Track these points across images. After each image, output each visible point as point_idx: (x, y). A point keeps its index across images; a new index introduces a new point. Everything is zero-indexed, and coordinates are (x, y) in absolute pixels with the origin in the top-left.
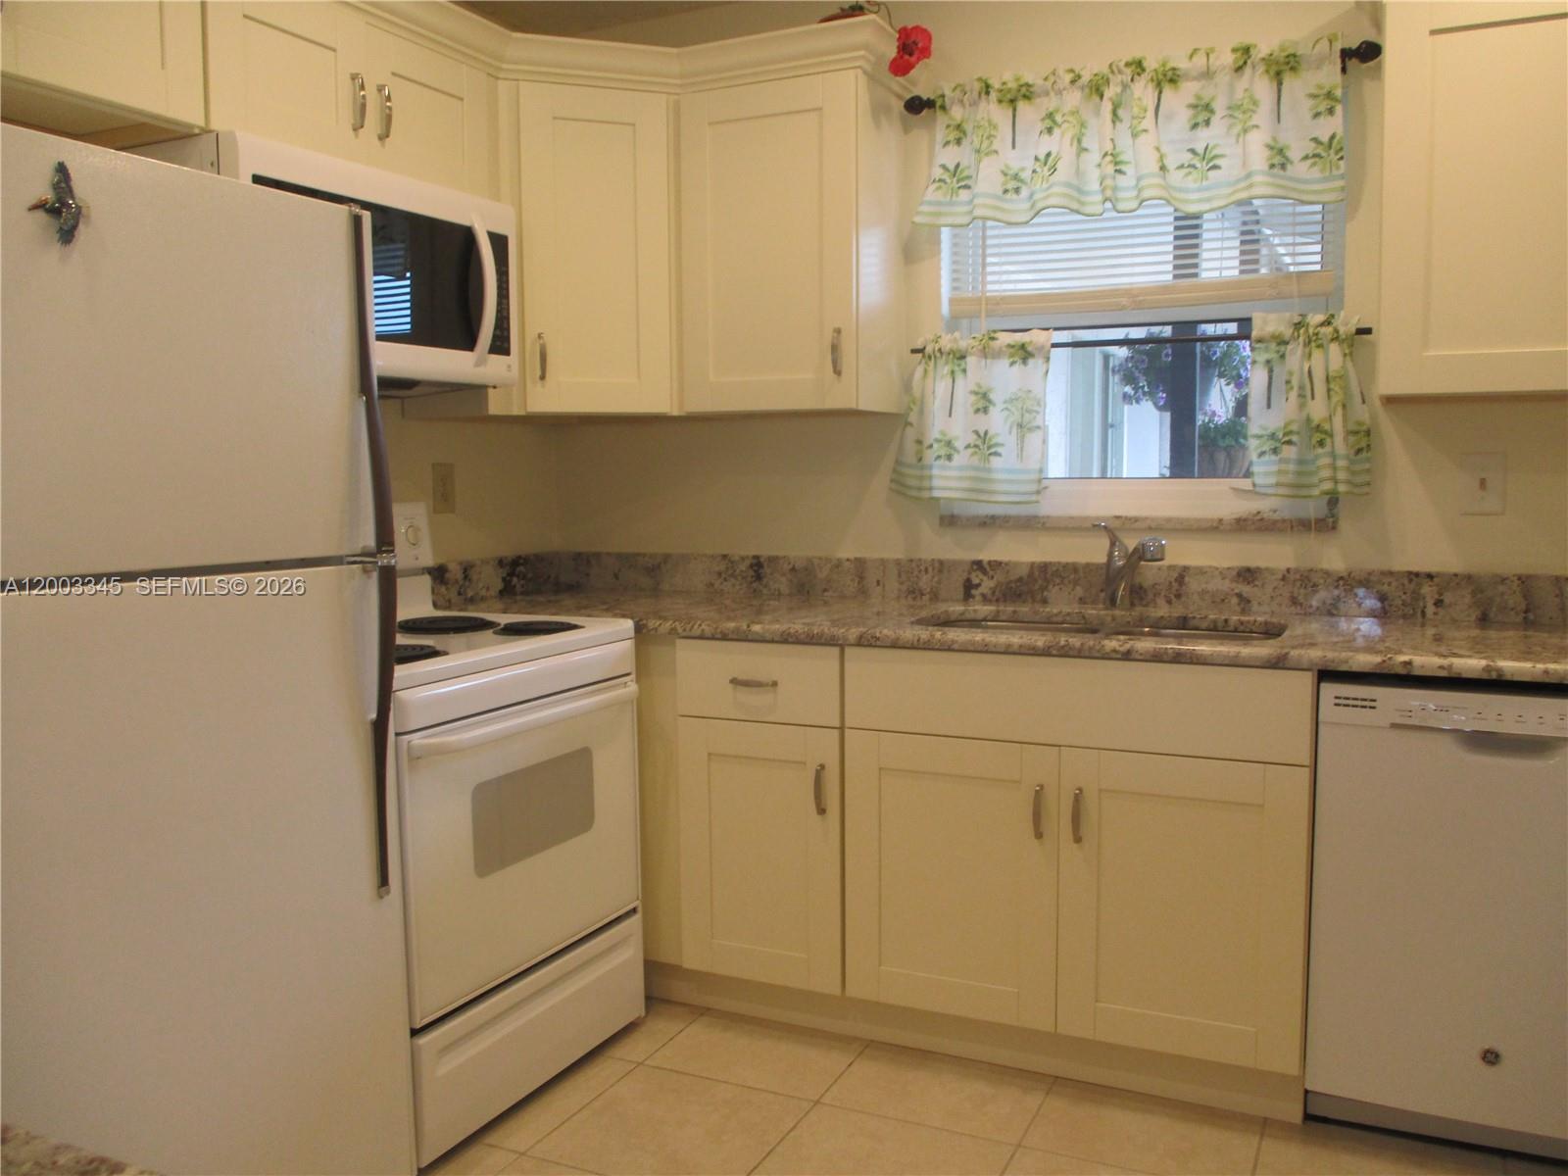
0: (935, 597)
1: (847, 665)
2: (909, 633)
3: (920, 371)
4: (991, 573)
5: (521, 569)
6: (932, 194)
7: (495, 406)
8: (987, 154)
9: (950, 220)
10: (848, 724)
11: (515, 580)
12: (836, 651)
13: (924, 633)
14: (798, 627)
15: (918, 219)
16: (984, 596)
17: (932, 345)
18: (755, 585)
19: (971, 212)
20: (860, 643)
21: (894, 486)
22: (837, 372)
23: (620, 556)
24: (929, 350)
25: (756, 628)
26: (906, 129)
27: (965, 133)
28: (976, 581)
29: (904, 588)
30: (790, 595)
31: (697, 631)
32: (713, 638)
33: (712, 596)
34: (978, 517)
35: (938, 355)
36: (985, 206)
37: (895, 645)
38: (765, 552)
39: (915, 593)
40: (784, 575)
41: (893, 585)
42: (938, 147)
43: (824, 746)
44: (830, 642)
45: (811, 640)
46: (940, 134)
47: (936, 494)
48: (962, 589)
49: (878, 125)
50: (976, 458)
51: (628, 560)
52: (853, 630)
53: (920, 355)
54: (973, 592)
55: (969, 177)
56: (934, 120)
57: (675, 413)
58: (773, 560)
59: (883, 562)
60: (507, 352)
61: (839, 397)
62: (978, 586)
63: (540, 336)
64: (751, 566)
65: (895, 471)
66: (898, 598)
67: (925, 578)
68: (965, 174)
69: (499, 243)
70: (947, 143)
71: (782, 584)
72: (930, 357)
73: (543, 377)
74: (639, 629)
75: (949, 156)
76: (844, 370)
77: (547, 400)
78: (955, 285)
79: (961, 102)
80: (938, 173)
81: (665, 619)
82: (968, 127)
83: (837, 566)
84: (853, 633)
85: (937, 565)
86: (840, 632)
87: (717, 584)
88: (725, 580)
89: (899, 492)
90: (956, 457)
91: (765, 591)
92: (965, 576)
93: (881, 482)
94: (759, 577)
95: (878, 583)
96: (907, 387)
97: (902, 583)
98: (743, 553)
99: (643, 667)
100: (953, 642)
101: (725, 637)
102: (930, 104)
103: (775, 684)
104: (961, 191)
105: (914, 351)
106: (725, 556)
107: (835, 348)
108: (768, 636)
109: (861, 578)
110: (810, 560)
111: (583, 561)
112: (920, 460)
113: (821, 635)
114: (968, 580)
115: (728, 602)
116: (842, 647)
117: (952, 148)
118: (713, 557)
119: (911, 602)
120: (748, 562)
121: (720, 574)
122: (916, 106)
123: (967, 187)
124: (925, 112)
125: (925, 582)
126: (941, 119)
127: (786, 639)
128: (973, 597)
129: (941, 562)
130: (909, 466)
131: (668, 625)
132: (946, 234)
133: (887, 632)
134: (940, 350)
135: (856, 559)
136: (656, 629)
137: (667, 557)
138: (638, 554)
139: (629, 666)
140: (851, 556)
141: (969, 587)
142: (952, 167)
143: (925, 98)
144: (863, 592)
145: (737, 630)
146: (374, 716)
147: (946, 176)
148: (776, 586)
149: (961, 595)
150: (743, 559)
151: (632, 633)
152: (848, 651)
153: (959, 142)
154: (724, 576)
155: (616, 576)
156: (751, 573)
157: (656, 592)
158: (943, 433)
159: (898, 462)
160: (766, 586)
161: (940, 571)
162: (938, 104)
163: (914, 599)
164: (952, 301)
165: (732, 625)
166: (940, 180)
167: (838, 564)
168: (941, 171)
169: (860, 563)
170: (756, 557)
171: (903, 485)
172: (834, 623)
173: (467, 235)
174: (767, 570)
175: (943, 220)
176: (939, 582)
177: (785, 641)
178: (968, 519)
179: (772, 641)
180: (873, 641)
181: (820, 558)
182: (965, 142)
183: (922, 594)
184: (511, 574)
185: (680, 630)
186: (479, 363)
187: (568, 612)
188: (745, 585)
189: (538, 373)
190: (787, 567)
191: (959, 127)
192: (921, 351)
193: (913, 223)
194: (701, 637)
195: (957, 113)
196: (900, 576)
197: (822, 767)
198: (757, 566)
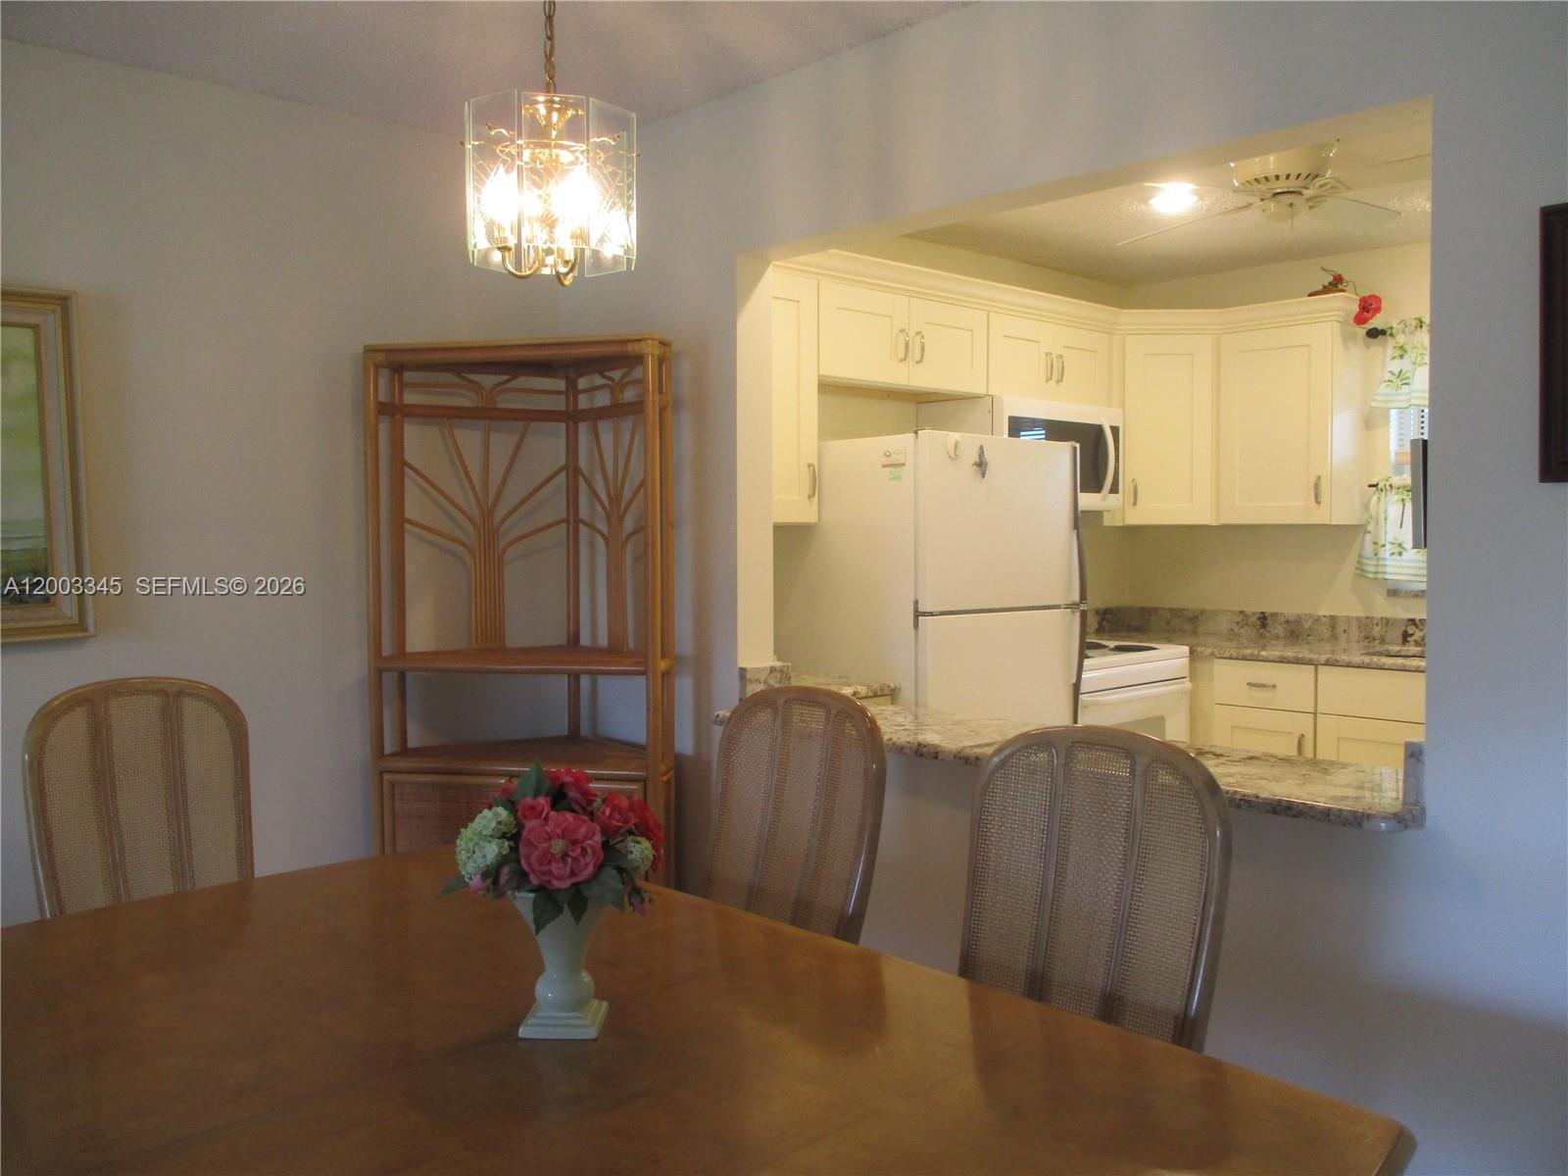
0: (1383, 641)
1: (1319, 676)
2: (1357, 659)
3: (1374, 499)
4: (1421, 627)
5: (1108, 616)
6: (1383, 388)
7: (1107, 521)
8: (1420, 365)
9: (1395, 405)
10: (1320, 710)
11: (1105, 622)
12: (1313, 667)
13: (1367, 659)
14: (1290, 653)
15: (1374, 404)
16: (1416, 641)
17: (1384, 482)
18: (1261, 631)
19: (1409, 400)
20: (1327, 664)
21: (1358, 572)
22: (1318, 502)
23: (1171, 610)
24: (1380, 486)
25: (1264, 653)
26: (1368, 347)
27: (1406, 351)
28: (1410, 632)
29: (1362, 635)
30: (1285, 638)
31: (1227, 654)
32: (1237, 659)
33: (1232, 635)
34: (1412, 591)
35: (1389, 488)
36: (1418, 398)
37: (1348, 665)
38: (1268, 610)
39: (1369, 638)
40: (1280, 624)
41: (1355, 633)
42: (1388, 359)
43: (1305, 724)
44: (1309, 662)
45: (1297, 661)
46: (1390, 352)
47: (1388, 577)
48: (1401, 637)
49: (1346, 347)
50: (1419, 554)
51: (1177, 613)
52: (1323, 656)
53: (1375, 489)
54: (1409, 639)
55: (1408, 378)
56: (1386, 342)
57: (1214, 524)
58: (1274, 615)
59: (1348, 619)
60: (1117, 492)
61: (1319, 517)
62: (1412, 635)
63: (1133, 480)
64: (1259, 619)
65: (1359, 562)
66: (1358, 642)
67: (1377, 629)
68: (1407, 375)
69: (1115, 430)
70: (1394, 358)
71: (1280, 630)
72: (1382, 490)
73: (1135, 504)
74: (1192, 652)
75: (1395, 366)
76: (1322, 501)
77: (1135, 518)
78: (1401, 443)
79: (1404, 332)
80: (1388, 376)
81: (1208, 647)
82: (1407, 347)
83: (1317, 620)
84: (1323, 658)
85: (1384, 621)
86: (1314, 656)
87: (1236, 630)
88: (1242, 627)
89: (1361, 576)
90: (1405, 553)
91: (1268, 635)
92: (1404, 628)
93: (1349, 568)
94: (1264, 626)
95: (1345, 631)
96: (1366, 507)
97: (1361, 632)
98: (1255, 610)
99: (1193, 674)
100: (1385, 664)
101: (1244, 658)
102: (1383, 332)
103: (1274, 686)
104: (1403, 387)
105: (1370, 486)
106: (1241, 612)
107: (1317, 487)
108: (1271, 658)
109: (1333, 628)
110: (1299, 616)
111: (1146, 612)
112: (1376, 554)
113: (1302, 659)
114: (1406, 631)
115: (1244, 641)
116: (1316, 666)
117: (1398, 361)
118: (1233, 612)
119: (1367, 644)
120: (1257, 616)
121: (1238, 623)
122: (1374, 334)
123: (1408, 384)
124: (1380, 337)
125: (1376, 631)
126: (1391, 342)
127: (1282, 660)
128: (1408, 642)
129: (1387, 619)
130: (1369, 559)
131: (1209, 650)
132: (1393, 412)
133: (1344, 658)
134: (1391, 486)
135: (1331, 616)
136: (1202, 652)
137: (1203, 612)
138: (1184, 610)
139: (1186, 673)
140: (1327, 613)
141: (1406, 636)
142: (1397, 373)
143: (1380, 328)
144: (1334, 637)
145: (1252, 655)
146: (1074, 681)
147: (1393, 378)
148: (1275, 632)
149: (1400, 641)
150: (1254, 614)
151: (1188, 654)
152: (1321, 668)
153: (1401, 356)
154: (1241, 624)
155: (1168, 623)
156: (1259, 623)
157: (1195, 633)
158: (1395, 539)
159: (1360, 556)
160: (1268, 632)
161: (1387, 624)
162: (1389, 332)
163: (1369, 642)
164: (1397, 454)
165: (1249, 651)
166: (1390, 381)
167: (1318, 619)
168: (1390, 375)
169: (1333, 618)
170: (1263, 613)
171: (1363, 570)
172: (1312, 652)
173: (1099, 429)
174: (1269, 621)
175: (1390, 405)
176: (1386, 632)
177: (1281, 662)
178: (1406, 592)
179: (1274, 661)
180: (1335, 663)
181: (1306, 615)
182: (1406, 356)
183: (1375, 640)
184: (1103, 619)
185: (1217, 653)
186: (1104, 499)
187: (1150, 641)
188: (1255, 630)
189: (1132, 500)
190: (1283, 620)
191: (1401, 348)
192: (1375, 486)
193: (1371, 407)
194: (1230, 658)
195: (1401, 339)
196: (1359, 627)
197: (1303, 735)
198: (1263, 619)
